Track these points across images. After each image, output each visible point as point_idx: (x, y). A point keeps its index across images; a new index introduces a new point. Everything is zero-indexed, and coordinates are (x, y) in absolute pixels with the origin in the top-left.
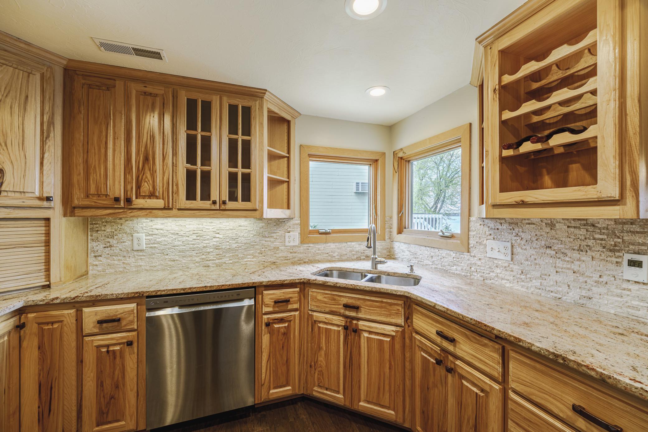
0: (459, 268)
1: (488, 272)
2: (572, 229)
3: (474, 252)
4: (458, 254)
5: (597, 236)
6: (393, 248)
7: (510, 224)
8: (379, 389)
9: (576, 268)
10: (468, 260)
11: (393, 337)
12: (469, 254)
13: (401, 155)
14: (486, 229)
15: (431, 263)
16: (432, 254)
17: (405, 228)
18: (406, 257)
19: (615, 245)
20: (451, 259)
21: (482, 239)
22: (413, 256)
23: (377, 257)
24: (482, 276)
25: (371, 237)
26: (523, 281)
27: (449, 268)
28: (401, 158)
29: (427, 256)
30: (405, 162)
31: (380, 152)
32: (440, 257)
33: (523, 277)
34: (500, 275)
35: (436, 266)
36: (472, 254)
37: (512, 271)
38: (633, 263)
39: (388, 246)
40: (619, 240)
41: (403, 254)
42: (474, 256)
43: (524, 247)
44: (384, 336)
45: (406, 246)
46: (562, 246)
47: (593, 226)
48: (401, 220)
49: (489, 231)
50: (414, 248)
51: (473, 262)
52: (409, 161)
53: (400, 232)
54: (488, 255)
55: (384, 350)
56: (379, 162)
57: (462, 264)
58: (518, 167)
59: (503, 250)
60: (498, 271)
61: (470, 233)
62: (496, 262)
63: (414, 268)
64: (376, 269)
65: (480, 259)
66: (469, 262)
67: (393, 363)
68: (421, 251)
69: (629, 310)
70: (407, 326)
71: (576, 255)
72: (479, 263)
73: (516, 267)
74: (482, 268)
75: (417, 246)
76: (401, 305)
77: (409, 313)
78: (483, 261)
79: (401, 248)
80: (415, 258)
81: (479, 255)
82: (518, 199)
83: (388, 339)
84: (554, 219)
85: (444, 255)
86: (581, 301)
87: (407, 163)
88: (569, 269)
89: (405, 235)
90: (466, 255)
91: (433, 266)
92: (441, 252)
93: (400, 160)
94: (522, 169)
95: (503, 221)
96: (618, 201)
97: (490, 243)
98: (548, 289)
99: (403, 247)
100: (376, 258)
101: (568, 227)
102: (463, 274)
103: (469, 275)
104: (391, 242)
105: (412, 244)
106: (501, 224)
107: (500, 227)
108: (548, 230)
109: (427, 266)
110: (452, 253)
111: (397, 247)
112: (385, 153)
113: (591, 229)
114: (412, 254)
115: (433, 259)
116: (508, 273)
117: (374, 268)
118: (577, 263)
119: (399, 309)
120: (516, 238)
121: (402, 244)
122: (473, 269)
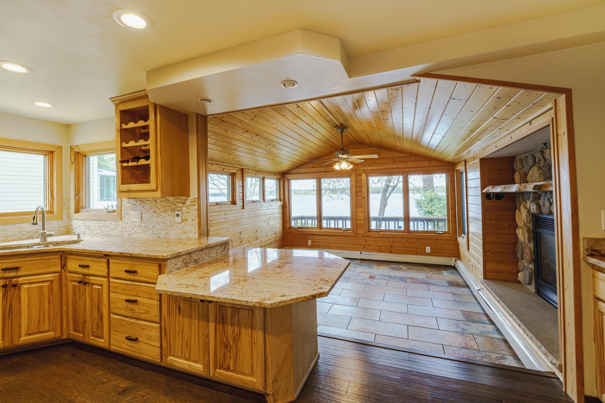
0: (117, 231)
1: (131, 230)
2: (162, 202)
3: (124, 219)
4: (116, 222)
5: (170, 205)
6: (71, 225)
7: (140, 201)
8: (39, 321)
9: (163, 220)
10: (121, 225)
11: (52, 281)
12: (121, 221)
13: (77, 150)
14: (130, 205)
15: (100, 232)
16: (101, 225)
17: (82, 208)
18: (82, 230)
19: (174, 209)
20: (112, 226)
21: (128, 211)
22: (87, 229)
23: (46, 231)
24: (128, 234)
25: (37, 216)
26: (146, 232)
27: (111, 232)
28: (78, 153)
29: (97, 227)
30: (81, 156)
31: (56, 146)
32: (105, 226)
33: (146, 229)
34: (137, 231)
35: (103, 233)
36: (123, 221)
37: (142, 227)
38: (178, 215)
39: (66, 224)
40: (175, 206)
41: (79, 228)
42: (124, 222)
43: (146, 213)
44: (43, 283)
45: (82, 222)
46: (159, 211)
47: (168, 200)
48: (78, 202)
49: (131, 206)
50: (88, 223)
51: (124, 226)
52: (85, 156)
53: (77, 211)
54: (131, 220)
55: (43, 292)
56: (55, 154)
57: (118, 229)
58: (135, 171)
59: (137, 217)
60: (136, 228)
61: (122, 208)
62: (135, 223)
63: (81, 235)
64: (45, 241)
65: (127, 223)
66: (122, 226)
67: (52, 299)
68: (93, 224)
69: (178, 235)
70: (63, 271)
71: (163, 214)
72: (127, 226)
73: (143, 225)
74: (128, 229)
75: (90, 221)
76: (58, 258)
77: (65, 262)
78: (129, 224)
79: (78, 224)
80: (89, 230)
81: (127, 221)
82: (128, 188)
83: (48, 284)
84: (156, 197)
85: (108, 224)
86: (166, 236)
87: (84, 157)
88: (161, 221)
89: (81, 214)
90: (120, 223)
91: (101, 234)
92: (106, 223)
93: (76, 154)
94: (137, 173)
95: (137, 200)
96: (156, 190)
97: (132, 213)
98: (155, 233)
99: (80, 223)
100: (45, 233)
101: (161, 201)
102: (119, 234)
103: (122, 234)
104: (69, 221)
105: (86, 220)
106: (136, 201)
107: (136, 203)
108: (154, 203)
109: (97, 235)
110: (112, 222)
111: (74, 224)
112: (62, 147)
113: (168, 202)
114: (86, 227)
115: (101, 229)
116: (140, 229)
117: (44, 240)
118: (164, 218)
119: (56, 261)
120: (143, 209)
121: (79, 221)
122: (124, 230)
